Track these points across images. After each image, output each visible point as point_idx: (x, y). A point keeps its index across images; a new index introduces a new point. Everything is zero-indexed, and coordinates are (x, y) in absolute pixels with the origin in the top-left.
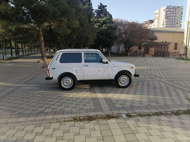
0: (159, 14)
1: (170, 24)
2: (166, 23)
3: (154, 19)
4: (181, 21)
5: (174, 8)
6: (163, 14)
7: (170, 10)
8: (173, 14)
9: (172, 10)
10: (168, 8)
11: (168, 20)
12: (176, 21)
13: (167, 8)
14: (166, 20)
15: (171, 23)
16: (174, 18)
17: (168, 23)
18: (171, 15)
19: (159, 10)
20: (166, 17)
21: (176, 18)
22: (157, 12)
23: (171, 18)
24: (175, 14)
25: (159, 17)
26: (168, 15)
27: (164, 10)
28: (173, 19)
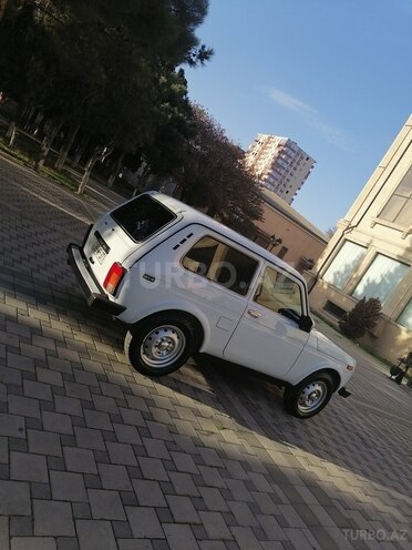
0: (265, 145)
1: (273, 185)
2: (266, 177)
3: (248, 152)
4: (297, 192)
5: (299, 153)
6: (272, 152)
7: (290, 152)
8: (291, 165)
9: (293, 155)
10: (288, 144)
11: (275, 175)
12: (289, 184)
13: (286, 146)
14: (270, 171)
15: (276, 184)
16: (288, 176)
17: (272, 180)
18: (286, 166)
19: (269, 138)
20: (273, 164)
21: (292, 179)
22: (263, 137)
23: (283, 172)
24: (295, 169)
25: (260, 154)
26: (280, 161)
27: (279, 146)
28: (284, 177)
